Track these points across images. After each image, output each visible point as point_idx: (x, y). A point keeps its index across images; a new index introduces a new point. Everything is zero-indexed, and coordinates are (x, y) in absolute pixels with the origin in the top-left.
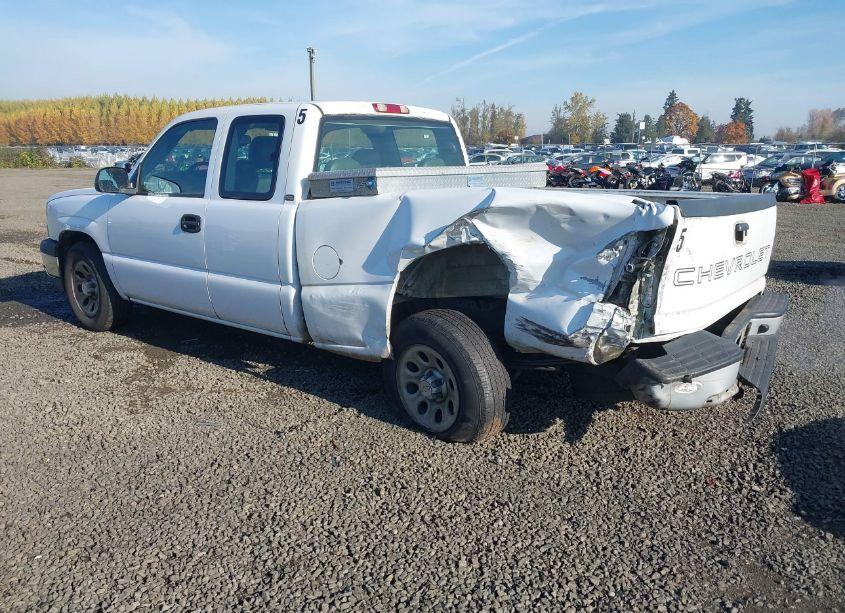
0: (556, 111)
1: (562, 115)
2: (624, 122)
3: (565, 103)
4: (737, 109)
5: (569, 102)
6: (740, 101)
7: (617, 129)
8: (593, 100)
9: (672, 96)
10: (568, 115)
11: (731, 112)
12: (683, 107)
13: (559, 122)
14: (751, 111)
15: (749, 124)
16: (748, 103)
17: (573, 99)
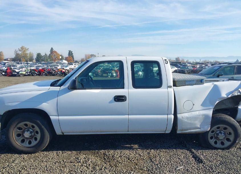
0: (16, 52)
1: (18, 52)
2: (39, 55)
3: (19, 49)
4: (69, 53)
5: (20, 49)
6: (70, 51)
7: (37, 57)
8: (28, 49)
9: (52, 49)
10: (20, 53)
11: (68, 54)
12: (55, 52)
13: (17, 55)
14: (73, 54)
15: (73, 57)
16: (72, 52)
17: (21, 48)
